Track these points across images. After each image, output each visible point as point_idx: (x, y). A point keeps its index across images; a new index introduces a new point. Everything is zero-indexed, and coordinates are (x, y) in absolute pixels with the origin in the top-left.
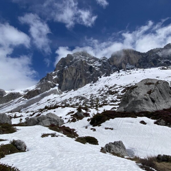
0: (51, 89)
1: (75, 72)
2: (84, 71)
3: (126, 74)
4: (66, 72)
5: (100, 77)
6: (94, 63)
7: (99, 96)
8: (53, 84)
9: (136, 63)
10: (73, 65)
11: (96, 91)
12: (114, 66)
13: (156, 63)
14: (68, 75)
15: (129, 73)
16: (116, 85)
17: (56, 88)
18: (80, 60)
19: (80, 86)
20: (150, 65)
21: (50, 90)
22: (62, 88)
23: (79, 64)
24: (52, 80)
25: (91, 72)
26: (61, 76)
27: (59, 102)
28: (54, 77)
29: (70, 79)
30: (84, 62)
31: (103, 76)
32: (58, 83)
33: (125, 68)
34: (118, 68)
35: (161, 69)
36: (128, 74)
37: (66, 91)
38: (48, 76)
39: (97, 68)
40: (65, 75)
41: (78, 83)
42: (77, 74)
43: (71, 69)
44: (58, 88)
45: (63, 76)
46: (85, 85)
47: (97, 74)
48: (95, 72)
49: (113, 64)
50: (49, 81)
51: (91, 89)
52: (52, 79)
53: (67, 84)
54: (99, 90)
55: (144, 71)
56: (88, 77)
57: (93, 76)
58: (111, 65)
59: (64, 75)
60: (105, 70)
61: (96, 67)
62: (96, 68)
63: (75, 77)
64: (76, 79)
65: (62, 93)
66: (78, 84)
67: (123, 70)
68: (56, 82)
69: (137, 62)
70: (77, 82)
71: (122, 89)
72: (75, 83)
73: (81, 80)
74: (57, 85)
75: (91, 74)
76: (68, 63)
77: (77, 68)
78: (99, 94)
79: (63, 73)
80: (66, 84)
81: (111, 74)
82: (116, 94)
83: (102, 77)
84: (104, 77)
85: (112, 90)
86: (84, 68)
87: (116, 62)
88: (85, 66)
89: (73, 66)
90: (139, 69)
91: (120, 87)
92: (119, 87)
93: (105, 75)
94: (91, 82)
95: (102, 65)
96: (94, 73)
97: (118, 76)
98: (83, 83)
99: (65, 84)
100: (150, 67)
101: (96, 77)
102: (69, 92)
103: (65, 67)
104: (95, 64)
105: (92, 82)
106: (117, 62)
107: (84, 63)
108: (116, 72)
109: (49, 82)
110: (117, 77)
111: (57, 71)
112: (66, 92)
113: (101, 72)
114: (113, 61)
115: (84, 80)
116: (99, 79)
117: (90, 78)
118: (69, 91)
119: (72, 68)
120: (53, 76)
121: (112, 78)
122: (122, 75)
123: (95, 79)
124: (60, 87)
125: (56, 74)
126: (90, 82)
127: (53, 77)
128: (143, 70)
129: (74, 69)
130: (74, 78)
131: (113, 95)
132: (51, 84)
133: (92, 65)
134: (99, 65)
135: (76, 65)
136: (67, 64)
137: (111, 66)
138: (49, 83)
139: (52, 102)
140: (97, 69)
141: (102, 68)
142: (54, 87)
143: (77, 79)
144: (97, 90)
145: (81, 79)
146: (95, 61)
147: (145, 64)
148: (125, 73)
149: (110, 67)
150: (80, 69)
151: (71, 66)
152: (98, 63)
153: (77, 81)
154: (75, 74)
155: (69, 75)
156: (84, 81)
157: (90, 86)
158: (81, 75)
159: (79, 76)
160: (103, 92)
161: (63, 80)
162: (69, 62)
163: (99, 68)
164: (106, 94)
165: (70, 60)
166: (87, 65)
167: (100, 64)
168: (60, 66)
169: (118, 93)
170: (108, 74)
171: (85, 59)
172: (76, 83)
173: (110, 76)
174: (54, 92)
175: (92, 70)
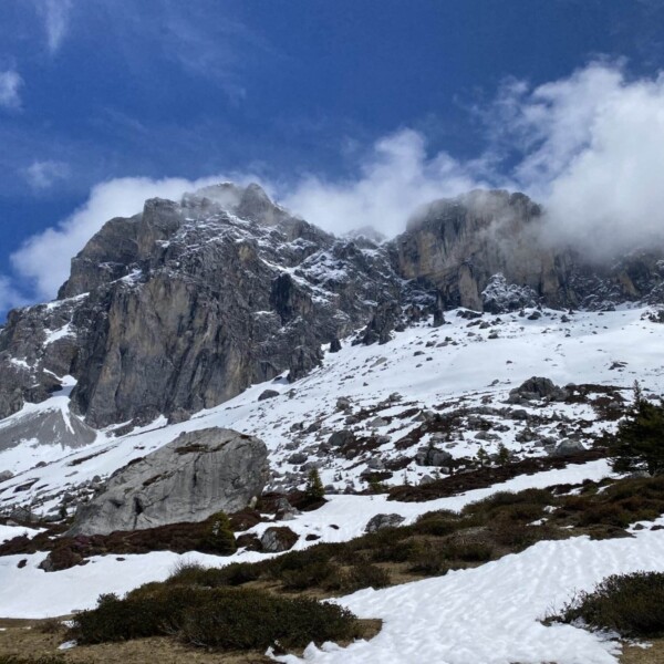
0: (29, 408)
1: (186, 312)
2: (241, 308)
3: (470, 334)
4: (131, 307)
5: (335, 348)
6: (308, 259)
7: (280, 464)
8: (40, 375)
9: (540, 275)
10: (174, 268)
11: (280, 431)
12: (422, 283)
13: (646, 282)
14: (137, 323)
15: (485, 333)
16: (399, 399)
17: (60, 403)
18: (219, 239)
19: (209, 393)
20: (614, 290)
21: (19, 415)
22: (93, 401)
23: (210, 261)
24: (35, 350)
25: (285, 313)
26: (94, 328)
27: (54, 493)
28: (53, 336)
29: (148, 350)
30: (244, 254)
31: (350, 339)
32: (72, 372)
33: (476, 298)
34: (440, 299)
35: (652, 319)
36: (481, 339)
37: (117, 426)
38: (14, 324)
39: (318, 294)
40: (124, 328)
41: (198, 378)
42: (198, 322)
43: (162, 290)
44: (70, 405)
45: (107, 332)
46: (242, 391)
47: (320, 329)
48: (305, 317)
49: (417, 269)
50: (14, 360)
51: (262, 416)
52: (39, 346)
53: (133, 378)
54: (295, 427)
55: (566, 325)
56: (263, 344)
57: (291, 338)
58: (404, 277)
59: (116, 322)
60: (368, 302)
61: (316, 282)
62: (314, 288)
63: (181, 339)
64: (188, 349)
65: (92, 438)
66: (201, 382)
67: (460, 313)
68: (60, 364)
69: (546, 270)
70: (194, 373)
71: (407, 426)
72: (178, 374)
73: (219, 361)
74: (69, 381)
75: (284, 323)
76: (145, 251)
77: (200, 288)
78: (286, 452)
79: (108, 310)
80: (122, 382)
81: (393, 333)
82: (368, 454)
83: (346, 344)
84: (354, 344)
85: (358, 429)
86: (244, 289)
87: (431, 262)
88: (251, 275)
89: (173, 274)
90: (548, 310)
91: (402, 416)
92: (398, 416)
93: (362, 333)
94: (277, 373)
95: (352, 275)
96: (300, 319)
97: (429, 345)
98: (228, 374)
99: (118, 377)
100: (613, 299)
101: (308, 344)
102: (137, 429)
103: (127, 278)
104: (313, 268)
105: (286, 373)
106: (439, 263)
107: (247, 261)
108: (422, 323)
109: (20, 363)
110: (417, 354)
111: (77, 298)
112: (119, 433)
113: (340, 315)
114: (416, 258)
115: (234, 361)
116: (327, 355)
117: (270, 352)
118: (134, 424)
119: (167, 285)
120: (47, 325)
121: (392, 357)
122: (447, 339)
123: (301, 359)
124: (81, 399)
125: (66, 318)
126: (270, 371)
127: (48, 331)
128: (564, 320)
129: (182, 291)
130: (174, 347)
131: (350, 457)
132: (28, 378)
133: (290, 271)
134: (335, 274)
135: (194, 265)
136: (143, 259)
137: (404, 283)
138: (14, 369)
139: (18, 490)
140: (318, 299)
141: (347, 292)
142: (43, 399)
143: (196, 351)
144: (288, 427)
145: (216, 356)
146: (310, 250)
147: (591, 285)
148: (469, 330)
149: (398, 287)
150: (216, 295)
151: (165, 270)
152: (328, 263)
153: (192, 363)
154: (185, 321)
155: (144, 325)
156: (234, 366)
157: (260, 399)
158: (220, 328)
159: (208, 334)
160: (310, 440)
161: (105, 353)
162: (155, 247)
163: (333, 291)
164: (323, 449)
165: (162, 235)
166: (264, 269)
167: (340, 266)
168: (95, 266)
169: (382, 448)
170: (377, 333)
171: (255, 232)
172: (184, 378)
173: (389, 344)
174: (43, 429)
175: (290, 303)
